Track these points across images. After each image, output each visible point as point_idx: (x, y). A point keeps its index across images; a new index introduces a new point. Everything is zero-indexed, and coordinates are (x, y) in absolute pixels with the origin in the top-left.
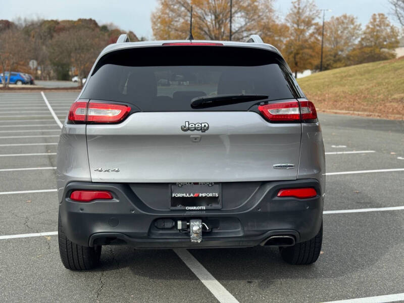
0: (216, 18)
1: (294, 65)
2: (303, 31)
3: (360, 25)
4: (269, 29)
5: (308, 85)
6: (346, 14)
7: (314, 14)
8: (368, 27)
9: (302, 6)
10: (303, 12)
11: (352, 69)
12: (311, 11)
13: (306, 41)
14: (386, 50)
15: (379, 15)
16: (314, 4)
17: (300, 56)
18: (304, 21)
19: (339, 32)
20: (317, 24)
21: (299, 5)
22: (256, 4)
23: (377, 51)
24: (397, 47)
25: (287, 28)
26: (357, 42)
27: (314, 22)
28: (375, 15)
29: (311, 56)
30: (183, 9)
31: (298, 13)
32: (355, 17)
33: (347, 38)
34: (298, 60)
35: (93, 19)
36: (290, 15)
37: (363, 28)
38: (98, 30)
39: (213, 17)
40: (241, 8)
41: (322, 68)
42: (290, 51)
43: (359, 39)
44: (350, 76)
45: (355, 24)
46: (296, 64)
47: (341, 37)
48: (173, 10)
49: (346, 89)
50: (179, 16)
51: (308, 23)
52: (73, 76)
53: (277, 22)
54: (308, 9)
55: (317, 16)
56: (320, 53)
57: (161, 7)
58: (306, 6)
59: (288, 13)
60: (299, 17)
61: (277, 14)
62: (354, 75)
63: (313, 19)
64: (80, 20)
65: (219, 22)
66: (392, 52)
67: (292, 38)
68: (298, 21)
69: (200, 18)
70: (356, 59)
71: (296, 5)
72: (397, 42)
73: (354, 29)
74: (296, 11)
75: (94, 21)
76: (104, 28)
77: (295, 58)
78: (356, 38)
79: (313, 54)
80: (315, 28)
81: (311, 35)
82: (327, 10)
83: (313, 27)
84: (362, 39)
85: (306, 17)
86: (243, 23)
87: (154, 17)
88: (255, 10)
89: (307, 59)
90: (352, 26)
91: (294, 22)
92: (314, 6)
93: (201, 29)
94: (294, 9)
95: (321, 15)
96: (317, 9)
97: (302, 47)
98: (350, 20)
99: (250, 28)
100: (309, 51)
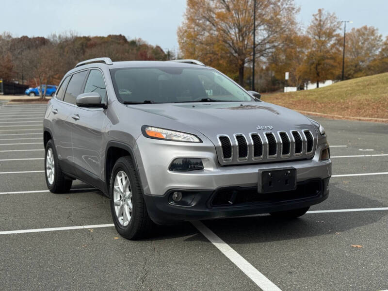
0: (240, 30)
1: (316, 75)
2: (324, 43)
3: (381, 36)
4: (291, 41)
5: (331, 93)
6: (366, 26)
7: (335, 25)
9: (323, 18)
10: (324, 23)
11: (375, 78)
12: (331, 23)
13: (328, 52)
16: (334, 16)
17: (321, 66)
18: (325, 33)
19: (360, 44)
20: (338, 35)
21: (320, 17)
22: (279, 17)
25: (308, 40)
26: (377, 53)
27: (335, 33)
29: (333, 66)
30: (208, 23)
31: (320, 24)
32: (375, 28)
33: (368, 49)
34: (320, 70)
35: (123, 35)
36: (311, 27)
37: (384, 39)
38: (127, 45)
39: (237, 30)
40: (263, 22)
41: (343, 77)
42: (311, 61)
43: (380, 50)
44: (373, 84)
45: (376, 35)
46: (318, 74)
47: (362, 48)
48: (198, 25)
49: (370, 96)
50: (204, 30)
51: (330, 35)
53: (299, 34)
54: (329, 22)
55: (338, 27)
56: (342, 64)
57: (187, 21)
58: (327, 19)
59: (309, 26)
60: (321, 29)
61: (299, 26)
62: (377, 83)
63: (334, 30)
64: (110, 36)
65: (242, 35)
67: (314, 49)
68: (319, 33)
69: (224, 31)
70: (377, 69)
71: (317, 17)
73: (375, 39)
74: (317, 23)
75: (124, 37)
76: (133, 43)
77: (317, 69)
78: (377, 49)
79: (335, 64)
80: (336, 39)
81: (333, 46)
82: (348, 22)
83: (334, 38)
84: (383, 50)
85: (327, 29)
86: (266, 36)
87: (181, 31)
88: (278, 22)
89: (329, 69)
90: (372, 37)
91: (315, 34)
92: (335, 18)
93: (225, 41)
94: (315, 22)
95: (342, 27)
96: (338, 21)
97: (323, 58)
98: (371, 31)
99: (273, 40)
100: (331, 62)
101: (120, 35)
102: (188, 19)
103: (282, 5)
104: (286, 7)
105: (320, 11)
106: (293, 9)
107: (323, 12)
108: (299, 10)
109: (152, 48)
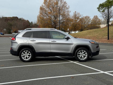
2: (76, 20)
3: (91, 19)
4: (68, 20)
6: (87, 16)
8: (93, 19)
9: (76, 14)
11: (92, 30)
12: (78, 15)
13: (78, 23)
14: (98, 25)
15: (96, 16)
16: (79, 13)
17: (76, 27)
18: (77, 18)
20: (80, 19)
22: (65, 13)
23: (95, 25)
24: (101, 24)
25: (73, 20)
26: (90, 23)
27: (79, 18)
28: (95, 16)
29: (79, 27)
30: (45, 15)
31: (75, 16)
32: (89, 17)
34: (75, 28)
36: (73, 16)
37: (92, 19)
38: (18, 20)
41: (82, 30)
42: (73, 26)
44: (91, 32)
46: (75, 29)
47: (86, 22)
48: (43, 15)
49: (91, 35)
50: (45, 16)
52: (13, 33)
53: (70, 18)
56: (81, 26)
57: (40, 14)
61: (70, 16)
62: (92, 32)
63: (79, 17)
65: (55, 18)
66: (99, 26)
67: (74, 22)
69: (50, 17)
70: (90, 28)
71: (75, 13)
72: (101, 23)
73: (89, 20)
74: (75, 15)
77: (75, 27)
79: (79, 26)
81: (79, 21)
82: (83, 15)
83: (79, 19)
84: (91, 22)
86: (62, 19)
88: (65, 15)
89: (78, 28)
91: (74, 18)
95: (81, 16)
97: (76, 25)
99: (64, 20)
100: (78, 26)
101: (16, 17)
102: (40, 13)
103: (66, 10)
104: (67, 11)
105: (75, 12)
106: (69, 11)
107: (76, 12)
108: (70, 12)
109: (26, 21)
